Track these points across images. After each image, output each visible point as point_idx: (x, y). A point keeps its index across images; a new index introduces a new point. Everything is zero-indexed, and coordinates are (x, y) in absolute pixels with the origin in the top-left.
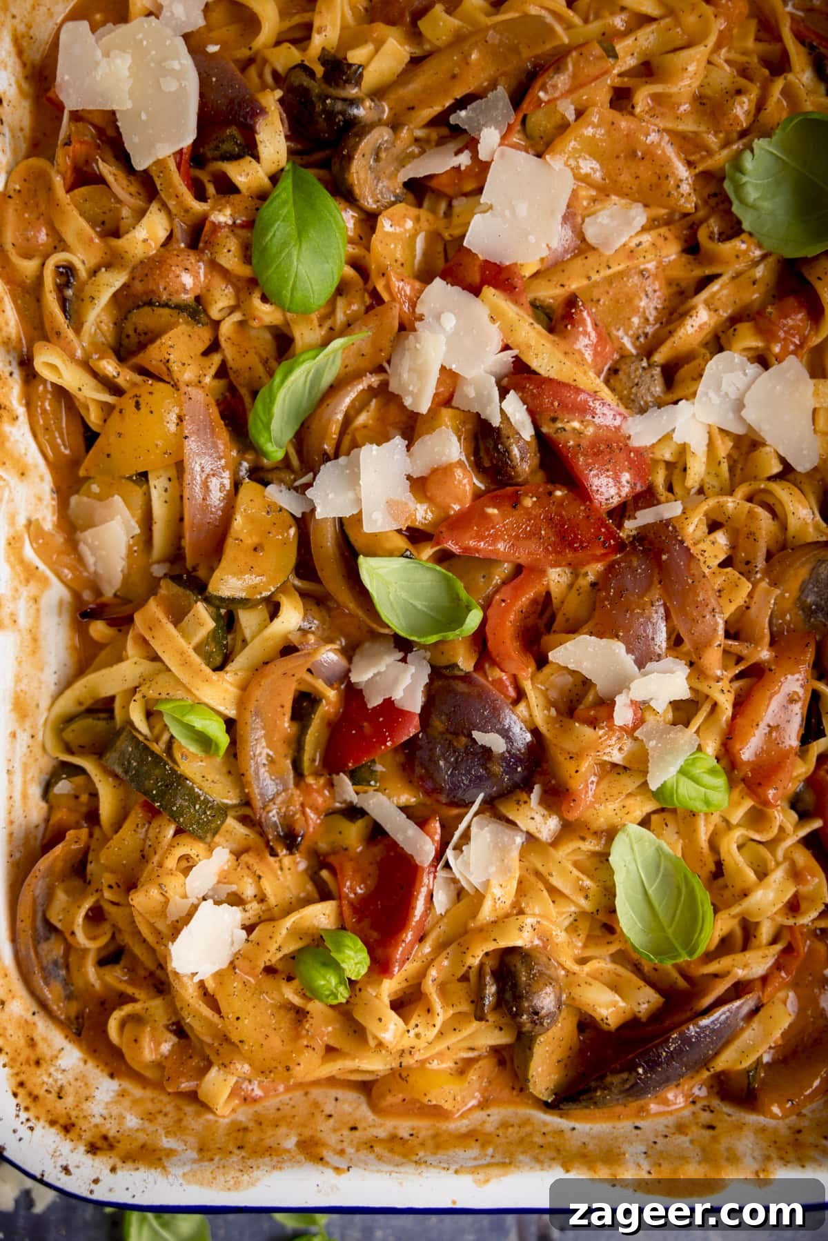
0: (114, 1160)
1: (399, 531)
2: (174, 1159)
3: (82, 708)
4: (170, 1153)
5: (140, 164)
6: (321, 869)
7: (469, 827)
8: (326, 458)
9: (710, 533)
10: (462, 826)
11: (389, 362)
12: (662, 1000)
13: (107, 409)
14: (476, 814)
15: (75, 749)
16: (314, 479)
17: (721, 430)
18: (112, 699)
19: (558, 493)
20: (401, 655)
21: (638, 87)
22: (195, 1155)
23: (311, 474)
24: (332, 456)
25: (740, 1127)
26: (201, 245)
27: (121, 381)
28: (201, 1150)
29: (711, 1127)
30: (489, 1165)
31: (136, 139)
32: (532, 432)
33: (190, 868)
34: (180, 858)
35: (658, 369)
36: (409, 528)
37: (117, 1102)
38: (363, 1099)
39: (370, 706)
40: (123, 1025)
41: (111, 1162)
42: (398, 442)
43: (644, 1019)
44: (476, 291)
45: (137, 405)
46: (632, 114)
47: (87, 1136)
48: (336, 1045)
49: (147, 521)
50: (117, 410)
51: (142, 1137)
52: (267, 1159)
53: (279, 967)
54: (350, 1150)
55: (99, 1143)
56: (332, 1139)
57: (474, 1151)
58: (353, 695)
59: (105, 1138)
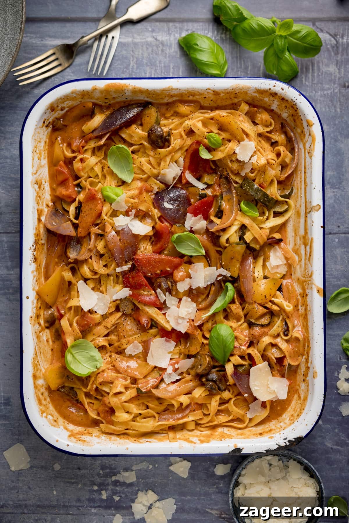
0: (269, 91)
1: (193, 263)
2: (254, 91)
3: (283, 214)
4: (255, 92)
5: (266, 363)
6: (215, 169)
7: (173, 181)
8: (213, 284)
9: (107, 264)
10: (175, 182)
11: (196, 312)
12: (119, 134)
13: (274, 296)
14: (171, 185)
15: (285, 202)
16: (217, 278)
17: (103, 293)
18: (274, 217)
19: (150, 274)
20: (192, 229)
21: (129, 384)
22: (248, 92)
23: (218, 280)
24: (212, 285)
25: (98, 99)
26: (249, 342)
27: (271, 304)
28: (247, 93)
29: (106, 99)
30: (168, 90)
31: (267, 369)
32: (157, 291)
33: (251, 170)
34: (253, 173)
35: (121, 310)
36: (191, 264)
37: (271, 104)
38: (202, 104)
39: (201, 215)
40: (271, 125)
41: (271, 91)
42: (194, 288)
43: (124, 128)
44: (173, 329)
45: (265, 296)
46: (131, 377)
47: (277, 97)
48: (210, 120)
49: (264, 266)
50: (272, 296)
51: (263, 96)
52: (229, 91)
53: (226, 142)
54: (206, 93)
55: (274, 95)
56: (210, 95)
57: (172, 93)
58: (206, 217)
59: (273, 96)
